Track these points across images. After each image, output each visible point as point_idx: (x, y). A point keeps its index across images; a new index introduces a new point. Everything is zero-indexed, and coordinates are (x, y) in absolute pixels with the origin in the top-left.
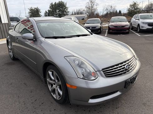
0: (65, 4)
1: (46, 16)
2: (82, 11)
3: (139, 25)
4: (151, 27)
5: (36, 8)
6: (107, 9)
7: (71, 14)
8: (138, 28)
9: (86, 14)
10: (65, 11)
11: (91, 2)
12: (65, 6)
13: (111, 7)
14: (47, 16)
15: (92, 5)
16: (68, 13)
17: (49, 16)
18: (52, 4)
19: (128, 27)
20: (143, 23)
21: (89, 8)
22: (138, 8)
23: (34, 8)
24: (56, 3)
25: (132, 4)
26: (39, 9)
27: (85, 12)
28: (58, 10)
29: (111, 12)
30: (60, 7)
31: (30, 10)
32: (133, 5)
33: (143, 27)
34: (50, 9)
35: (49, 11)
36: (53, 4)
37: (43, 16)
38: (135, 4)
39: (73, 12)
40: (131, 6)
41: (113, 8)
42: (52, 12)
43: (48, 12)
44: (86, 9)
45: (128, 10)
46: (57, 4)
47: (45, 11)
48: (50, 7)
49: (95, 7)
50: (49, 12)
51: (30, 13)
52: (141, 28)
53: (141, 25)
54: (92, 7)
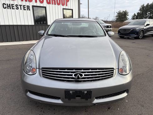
1: (134, 19)
5: (125, 11)
18: (143, 5)
23: (122, 12)
24: (148, 4)
26: (128, 12)
28: (149, 12)
31: (118, 14)
35: (138, 13)
36: (145, 5)
42: (141, 14)
46: (150, 5)
47: (134, 14)
48: (140, 9)
50: (138, 15)
51: (117, 16)
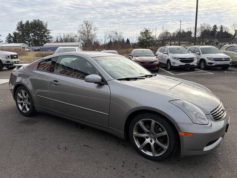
0: (44, 24)
1: (10, 42)
2: (72, 36)
3: (169, 61)
4: (184, 64)
6: (110, 37)
7: (55, 41)
8: (168, 64)
9: (79, 41)
10: (46, 36)
11: (87, 24)
12: (44, 28)
13: (116, 33)
14: (12, 42)
15: (88, 29)
16: (49, 39)
17: (15, 42)
18: (21, 22)
19: (157, 63)
20: (175, 58)
21: (84, 34)
22: (151, 37)
25: (143, 31)
27: (78, 39)
28: (33, 33)
29: (116, 41)
30: (35, 28)
32: (145, 32)
33: (174, 63)
34: (17, 32)
35: (15, 34)
36: (24, 23)
37: (4, 41)
38: (147, 31)
39: (59, 39)
40: (142, 33)
41: (118, 35)
42: (21, 36)
43: (13, 36)
44: (79, 35)
45: (139, 39)
46: (31, 24)
47: (8, 34)
49: (92, 32)
50: (15, 36)
52: (172, 65)
53: (172, 60)
54: (88, 32)
